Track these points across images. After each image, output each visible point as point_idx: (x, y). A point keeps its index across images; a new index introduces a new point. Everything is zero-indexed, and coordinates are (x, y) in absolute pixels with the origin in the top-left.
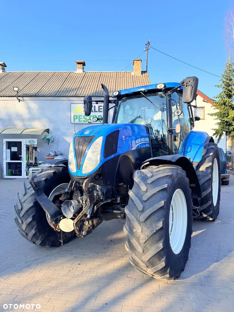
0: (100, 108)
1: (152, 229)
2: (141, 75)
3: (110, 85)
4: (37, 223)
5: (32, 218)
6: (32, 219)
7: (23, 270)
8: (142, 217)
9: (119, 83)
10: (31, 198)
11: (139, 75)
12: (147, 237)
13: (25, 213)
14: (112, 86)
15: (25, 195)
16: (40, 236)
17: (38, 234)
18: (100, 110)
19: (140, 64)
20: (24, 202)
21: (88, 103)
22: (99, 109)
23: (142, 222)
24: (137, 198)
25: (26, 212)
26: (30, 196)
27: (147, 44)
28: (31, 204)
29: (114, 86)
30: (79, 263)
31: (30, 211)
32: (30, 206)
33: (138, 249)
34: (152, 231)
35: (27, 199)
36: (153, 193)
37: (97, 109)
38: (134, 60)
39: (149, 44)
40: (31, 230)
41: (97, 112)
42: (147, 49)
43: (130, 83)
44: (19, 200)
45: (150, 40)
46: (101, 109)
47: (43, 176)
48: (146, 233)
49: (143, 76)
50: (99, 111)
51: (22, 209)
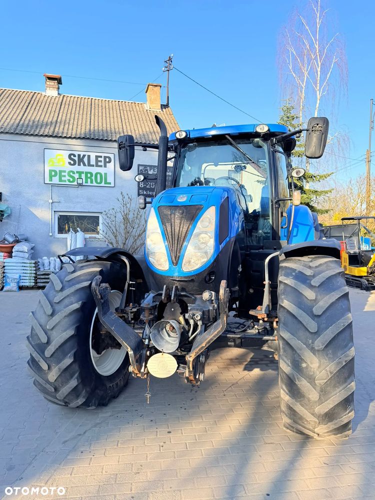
0: (99, 159)
1: (340, 360)
2: (161, 110)
3: (112, 121)
4: (79, 367)
5: (73, 357)
6: (72, 360)
7: (68, 457)
8: (319, 343)
9: (127, 121)
10: (66, 320)
11: (157, 110)
12: (329, 374)
13: (57, 349)
14: (116, 123)
15: (52, 315)
16: (83, 391)
17: (81, 386)
18: (99, 164)
19: (158, 93)
20: (52, 329)
21: (128, 148)
22: (97, 161)
23: (318, 351)
24: (301, 312)
25: (60, 347)
26: (65, 316)
27: (168, 62)
28: (71, 332)
29: (120, 124)
30: (170, 430)
31: (68, 344)
32: (68, 336)
33: (309, 394)
34: (339, 363)
35: (59, 322)
36: (331, 301)
37: (93, 162)
38: (149, 85)
39: (171, 61)
40: (67, 381)
41: (93, 166)
42: (168, 69)
43: (145, 122)
44: (41, 326)
45: (172, 55)
46: (101, 161)
47: (82, 278)
48: (328, 368)
49: (165, 113)
50: (97, 166)
51: (48, 343)
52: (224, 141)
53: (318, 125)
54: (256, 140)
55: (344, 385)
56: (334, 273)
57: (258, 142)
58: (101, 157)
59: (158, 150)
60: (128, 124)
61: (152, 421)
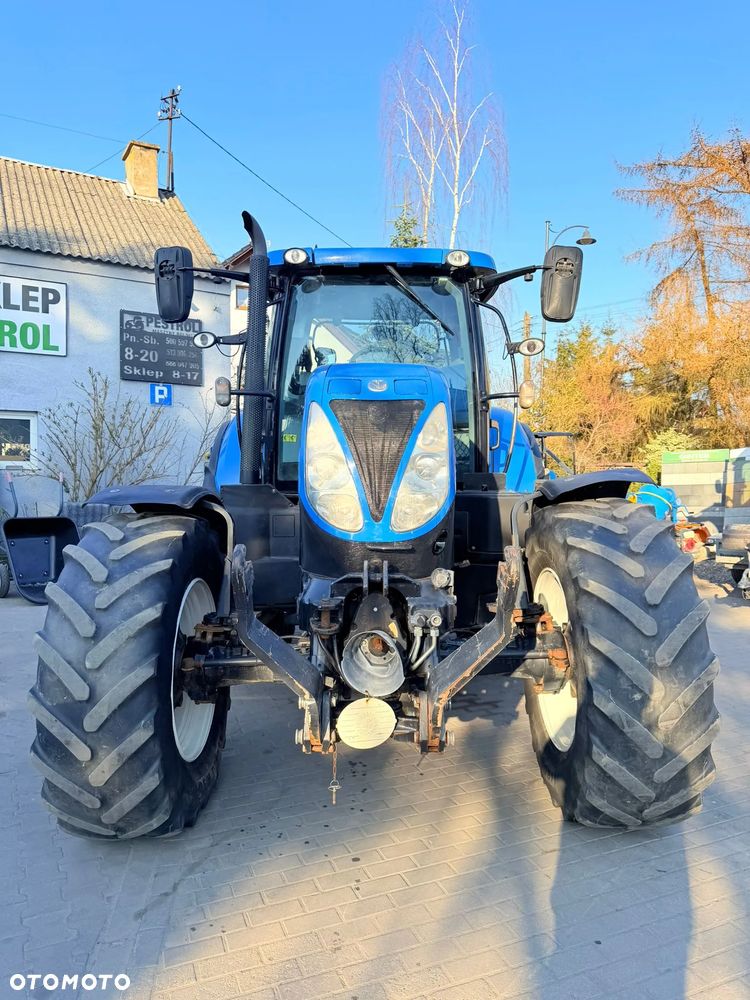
0: (32, 294)
1: (699, 682)
2: (159, 201)
3: (55, 215)
4: (162, 748)
5: (152, 727)
6: (151, 733)
8: (663, 655)
9: (88, 215)
10: (133, 645)
11: (151, 200)
12: (683, 708)
13: (114, 712)
14: (65, 218)
15: (96, 637)
16: (164, 797)
17: (161, 790)
18: (32, 304)
19: (153, 164)
20: (100, 667)
21: (181, 275)
22: (26, 299)
23: (662, 668)
24: (624, 600)
25: (121, 706)
26: (130, 637)
27: (169, 100)
28: (146, 672)
29: (75, 222)
30: (354, 854)
31: (141, 698)
32: (140, 681)
33: (646, 749)
34: (699, 687)
35: (116, 651)
36: (672, 579)
37: (16, 298)
38: (132, 145)
39: (176, 100)
40: (135, 780)
41: (16, 308)
42: (169, 114)
43: (129, 222)
44: (69, 663)
45: (179, 88)
46: (36, 299)
47: (149, 552)
48: (679, 699)
49: (169, 207)
50: (26, 308)
51: (92, 699)
52: (379, 278)
53: (565, 259)
54: (442, 279)
55: (704, 726)
56: (662, 529)
57: (444, 284)
58: (36, 289)
59: (247, 284)
60: (91, 222)
61: (307, 843)
